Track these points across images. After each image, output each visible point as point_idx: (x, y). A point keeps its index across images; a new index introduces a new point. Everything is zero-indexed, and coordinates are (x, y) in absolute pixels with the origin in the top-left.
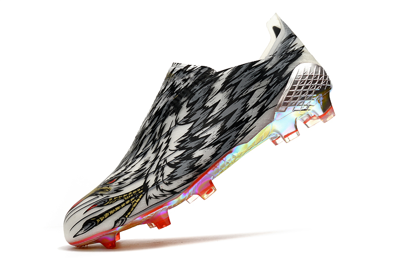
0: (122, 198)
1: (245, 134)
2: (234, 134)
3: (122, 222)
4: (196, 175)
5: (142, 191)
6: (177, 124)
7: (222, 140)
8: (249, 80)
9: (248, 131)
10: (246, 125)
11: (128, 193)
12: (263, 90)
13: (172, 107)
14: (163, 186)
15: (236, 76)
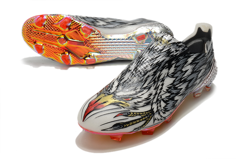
3: (137, 130)
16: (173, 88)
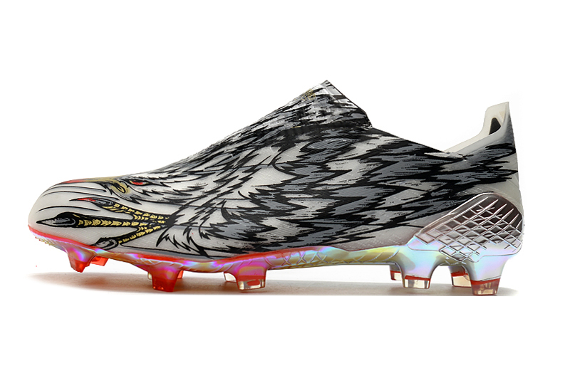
0: (132, 214)
1: (353, 238)
2: (338, 228)
3: (108, 245)
4: (248, 249)
5: (163, 222)
6: (273, 163)
7: (316, 225)
8: (408, 168)
9: (360, 236)
10: (362, 228)
11: (144, 213)
12: (418, 195)
13: (282, 138)
14: (195, 234)
15: (394, 151)
16: (272, 197)
